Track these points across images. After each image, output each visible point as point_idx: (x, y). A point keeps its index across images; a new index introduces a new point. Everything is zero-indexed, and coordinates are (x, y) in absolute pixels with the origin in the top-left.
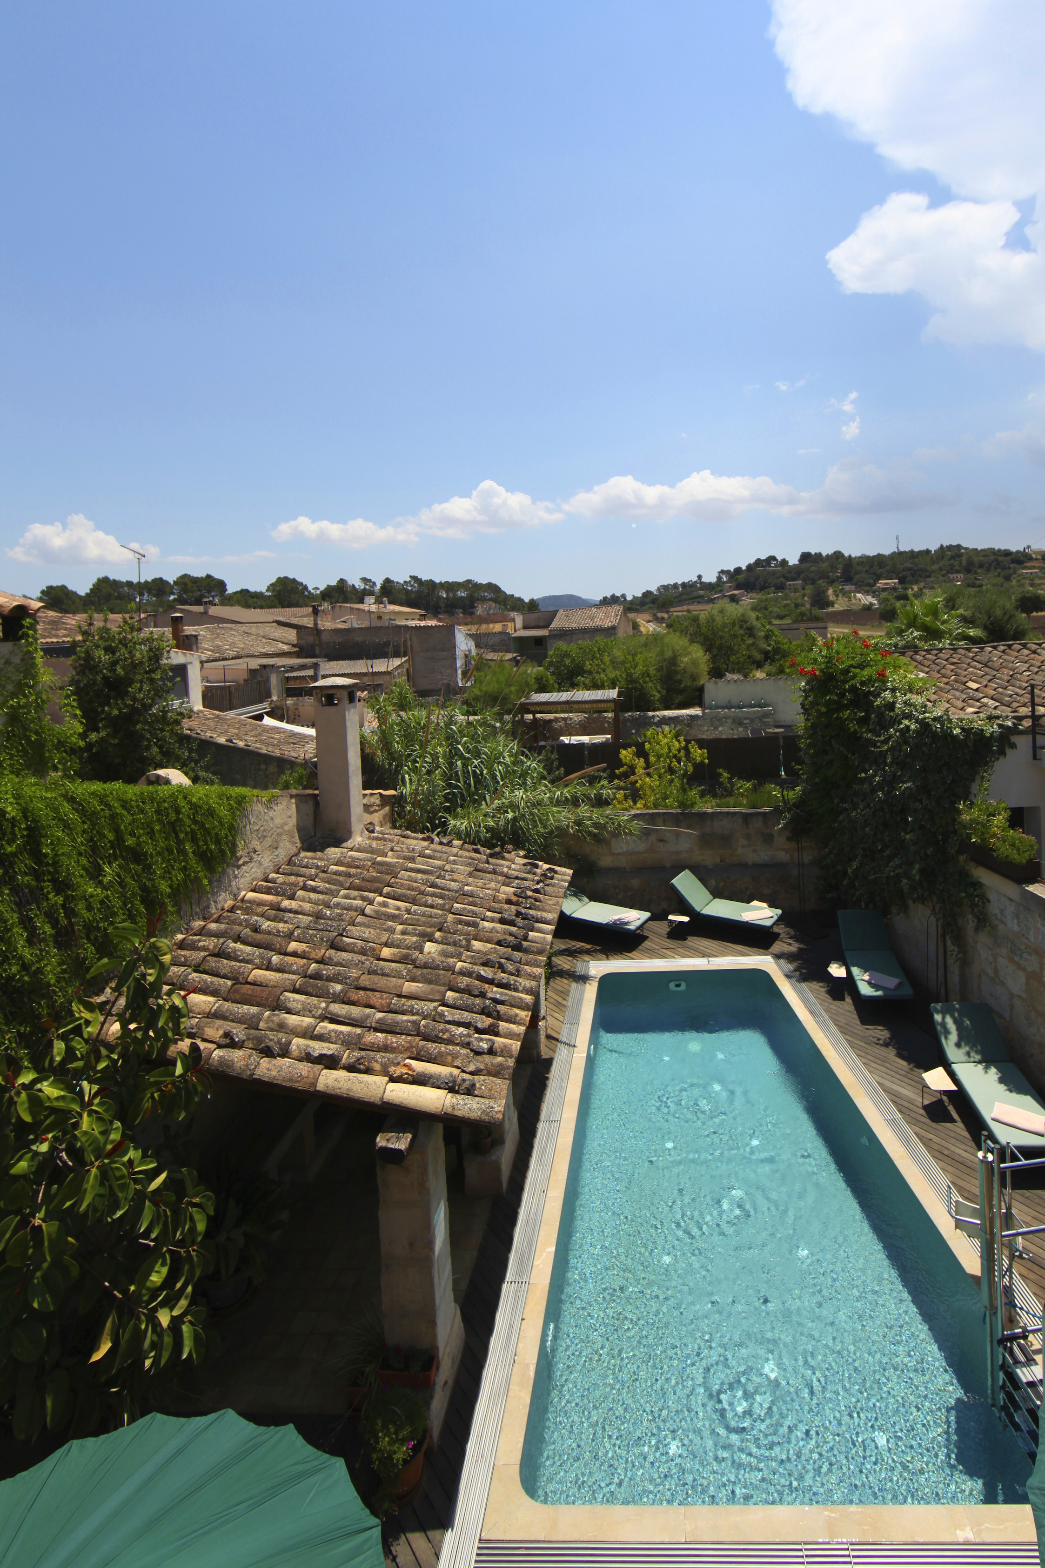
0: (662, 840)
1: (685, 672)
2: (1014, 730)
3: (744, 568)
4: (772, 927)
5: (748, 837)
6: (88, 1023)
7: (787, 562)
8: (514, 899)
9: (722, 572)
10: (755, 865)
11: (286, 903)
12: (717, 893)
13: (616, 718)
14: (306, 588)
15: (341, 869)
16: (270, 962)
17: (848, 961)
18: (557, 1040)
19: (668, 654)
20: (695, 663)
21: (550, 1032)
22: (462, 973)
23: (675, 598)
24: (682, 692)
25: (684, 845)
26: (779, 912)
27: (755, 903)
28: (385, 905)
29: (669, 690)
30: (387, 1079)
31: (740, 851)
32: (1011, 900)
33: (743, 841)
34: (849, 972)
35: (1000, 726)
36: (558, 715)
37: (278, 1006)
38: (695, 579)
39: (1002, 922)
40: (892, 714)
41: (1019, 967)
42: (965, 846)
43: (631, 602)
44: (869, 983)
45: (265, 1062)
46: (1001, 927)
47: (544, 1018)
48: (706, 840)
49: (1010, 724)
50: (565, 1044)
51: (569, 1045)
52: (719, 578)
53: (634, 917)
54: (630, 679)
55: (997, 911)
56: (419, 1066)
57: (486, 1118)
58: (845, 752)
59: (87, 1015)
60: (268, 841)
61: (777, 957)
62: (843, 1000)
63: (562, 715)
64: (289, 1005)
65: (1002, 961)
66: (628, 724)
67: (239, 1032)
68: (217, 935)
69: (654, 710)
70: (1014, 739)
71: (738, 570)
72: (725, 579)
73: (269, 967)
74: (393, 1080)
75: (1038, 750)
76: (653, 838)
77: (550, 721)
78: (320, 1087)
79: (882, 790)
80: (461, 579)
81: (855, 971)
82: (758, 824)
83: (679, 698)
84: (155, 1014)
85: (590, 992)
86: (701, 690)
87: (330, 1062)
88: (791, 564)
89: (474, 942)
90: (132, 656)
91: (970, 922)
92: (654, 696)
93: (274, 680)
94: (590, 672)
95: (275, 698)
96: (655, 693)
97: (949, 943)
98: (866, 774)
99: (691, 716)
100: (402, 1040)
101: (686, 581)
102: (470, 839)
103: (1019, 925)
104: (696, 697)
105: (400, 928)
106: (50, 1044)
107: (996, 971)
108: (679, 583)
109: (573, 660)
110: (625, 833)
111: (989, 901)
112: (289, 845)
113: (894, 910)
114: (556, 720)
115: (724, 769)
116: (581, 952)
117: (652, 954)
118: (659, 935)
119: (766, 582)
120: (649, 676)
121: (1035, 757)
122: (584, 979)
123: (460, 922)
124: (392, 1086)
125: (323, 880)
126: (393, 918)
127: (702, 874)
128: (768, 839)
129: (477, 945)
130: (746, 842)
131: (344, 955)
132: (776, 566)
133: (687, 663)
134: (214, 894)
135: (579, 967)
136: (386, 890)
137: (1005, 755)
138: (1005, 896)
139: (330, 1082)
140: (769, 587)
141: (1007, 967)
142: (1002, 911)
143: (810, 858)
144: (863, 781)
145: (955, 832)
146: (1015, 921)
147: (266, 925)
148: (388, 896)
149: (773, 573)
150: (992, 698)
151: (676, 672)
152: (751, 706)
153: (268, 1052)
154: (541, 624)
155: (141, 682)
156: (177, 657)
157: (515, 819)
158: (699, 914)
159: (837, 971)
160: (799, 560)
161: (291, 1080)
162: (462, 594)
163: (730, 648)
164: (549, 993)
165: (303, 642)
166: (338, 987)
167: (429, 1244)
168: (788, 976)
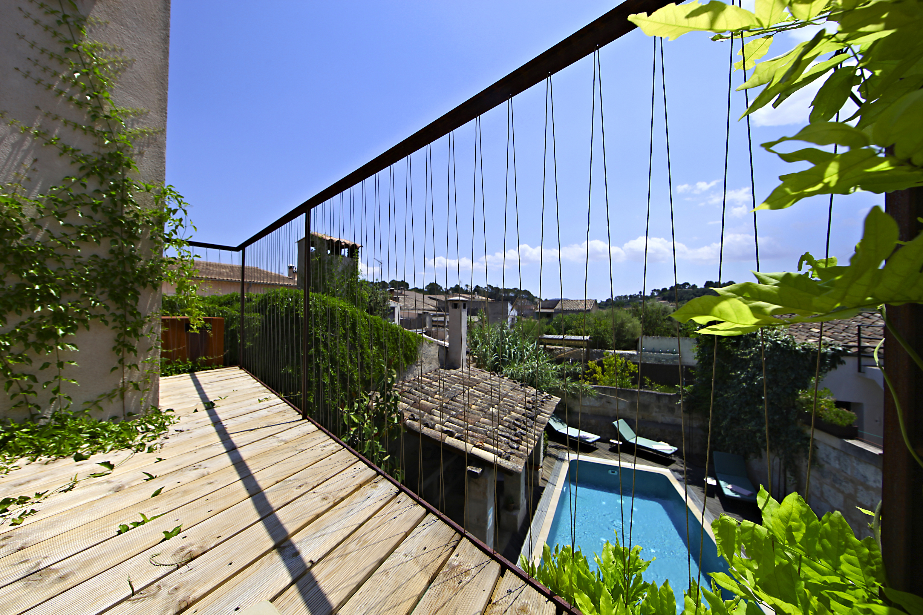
0: (609, 402)
1: (628, 331)
2: (844, 353)
3: (668, 289)
4: (670, 455)
5: (659, 407)
6: (365, 400)
7: (697, 286)
8: (532, 402)
9: (655, 290)
10: (663, 423)
11: (434, 383)
12: (639, 434)
13: (588, 351)
14: (441, 288)
15: (456, 377)
16: (428, 399)
17: (718, 478)
18: (547, 481)
19: (619, 321)
20: (634, 327)
21: (544, 477)
22: (506, 421)
23: (626, 303)
24: (625, 341)
25: (621, 406)
26: (676, 449)
27: (661, 442)
28: (473, 392)
29: (618, 340)
30: (473, 445)
31: (654, 414)
32: (834, 448)
33: (656, 409)
34: (718, 483)
35: (832, 349)
36: (557, 347)
37: (431, 413)
38: (638, 293)
39: (828, 463)
40: (754, 339)
41: (839, 491)
42: (801, 414)
43: (600, 304)
44: (731, 490)
45: (425, 428)
46: (826, 466)
47: (542, 467)
48: (633, 406)
49: (840, 349)
50: (551, 483)
51: (553, 484)
52: (652, 294)
53: (592, 437)
54: (597, 332)
55: (824, 456)
56: (486, 445)
57: (515, 470)
58: (723, 362)
59: (365, 397)
60: (428, 360)
61: (673, 471)
62: (714, 497)
63: (559, 347)
64: (435, 414)
65: (826, 488)
66: (594, 355)
67: (417, 417)
68: (409, 386)
69: (609, 349)
70: (843, 358)
71: (664, 290)
72: (656, 294)
73: (427, 400)
74: (475, 446)
75: (862, 367)
76: (604, 400)
77: (553, 349)
78: (446, 442)
79: (745, 382)
80: (511, 288)
81: (722, 483)
82: (665, 401)
83: (624, 345)
84: (389, 397)
85: (565, 467)
86: (637, 341)
87: (451, 434)
88: (699, 287)
89: (512, 412)
90: (377, 299)
91: (804, 464)
92: (609, 342)
93: (428, 319)
94: (575, 327)
95: (427, 327)
96: (611, 341)
97: (788, 475)
98: (735, 373)
99: (630, 354)
100: (480, 435)
101: (632, 294)
102: (512, 377)
103: (840, 464)
104: (634, 345)
105: (480, 400)
106: (354, 404)
107: (822, 493)
108: (628, 295)
109: (566, 323)
110: (589, 395)
111: (817, 448)
112: (435, 365)
113: (751, 456)
114: (556, 349)
115: (647, 377)
116: (563, 448)
117: (599, 456)
118: (604, 449)
119: (682, 297)
120: (607, 331)
121: (859, 370)
122: (562, 460)
123: (506, 404)
124: (474, 448)
125: (448, 379)
126: (477, 397)
127: (630, 423)
128: (672, 410)
129: (513, 414)
130: (658, 410)
131: (457, 403)
132: (689, 288)
133: (630, 327)
134: (408, 373)
135: (560, 454)
136: (474, 387)
137: (836, 368)
138: (830, 446)
139: (450, 441)
140: (684, 300)
141: (830, 491)
142: (827, 456)
143: (698, 424)
144: (732, 378)
145: (794, 407)
146: (837, 462)
147: (426, 388)
148: (475, 389)
149: (687, 292)
150: (829, 337)
151: (623, 331)
152: (667, 352)
153: (427, 425)
154: (551, 307)
155: (379, 310)
156: (392, 304)
157: (532, 373)
158: (627, 442)
159: (711, 481)
160: (705, 286)
161: (435, 436)
162: (512, 295)
163: (656, 323)
164: (545, 461)
165: (440, 306)
166: (454, 413)
167: (486, 521)
168: (679, 480)
